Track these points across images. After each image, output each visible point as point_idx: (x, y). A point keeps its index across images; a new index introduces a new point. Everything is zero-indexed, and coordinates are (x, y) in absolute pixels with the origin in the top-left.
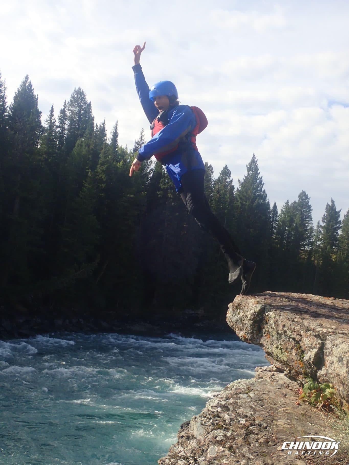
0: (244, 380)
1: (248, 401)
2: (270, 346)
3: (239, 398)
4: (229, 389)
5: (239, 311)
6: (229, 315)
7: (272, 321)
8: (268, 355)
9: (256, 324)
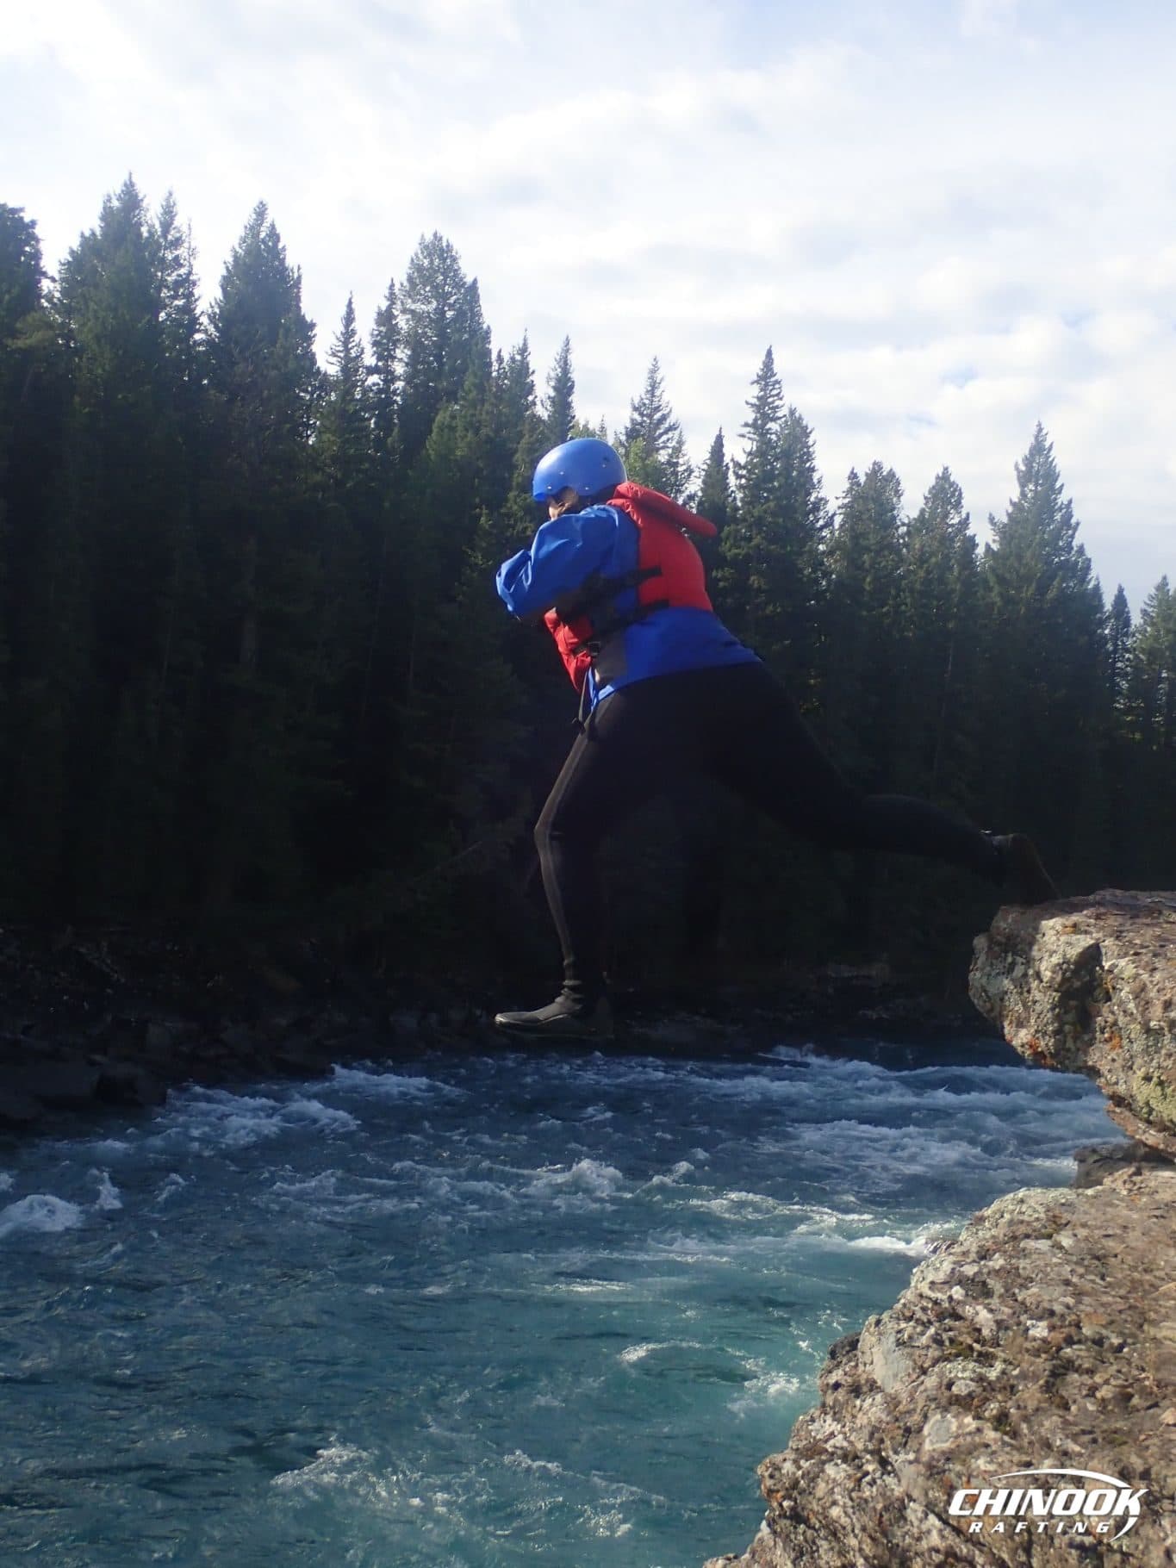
0: (1039, 1190)
1: (1055, 1260)
2: (1122, 1075)
3: (1024, 1254)
4: (986, 1224)
5: (1010, 959)
6: (978, 974)
7: (1127, 989)
8: (1118, 1105)
9: (1073, 1003)
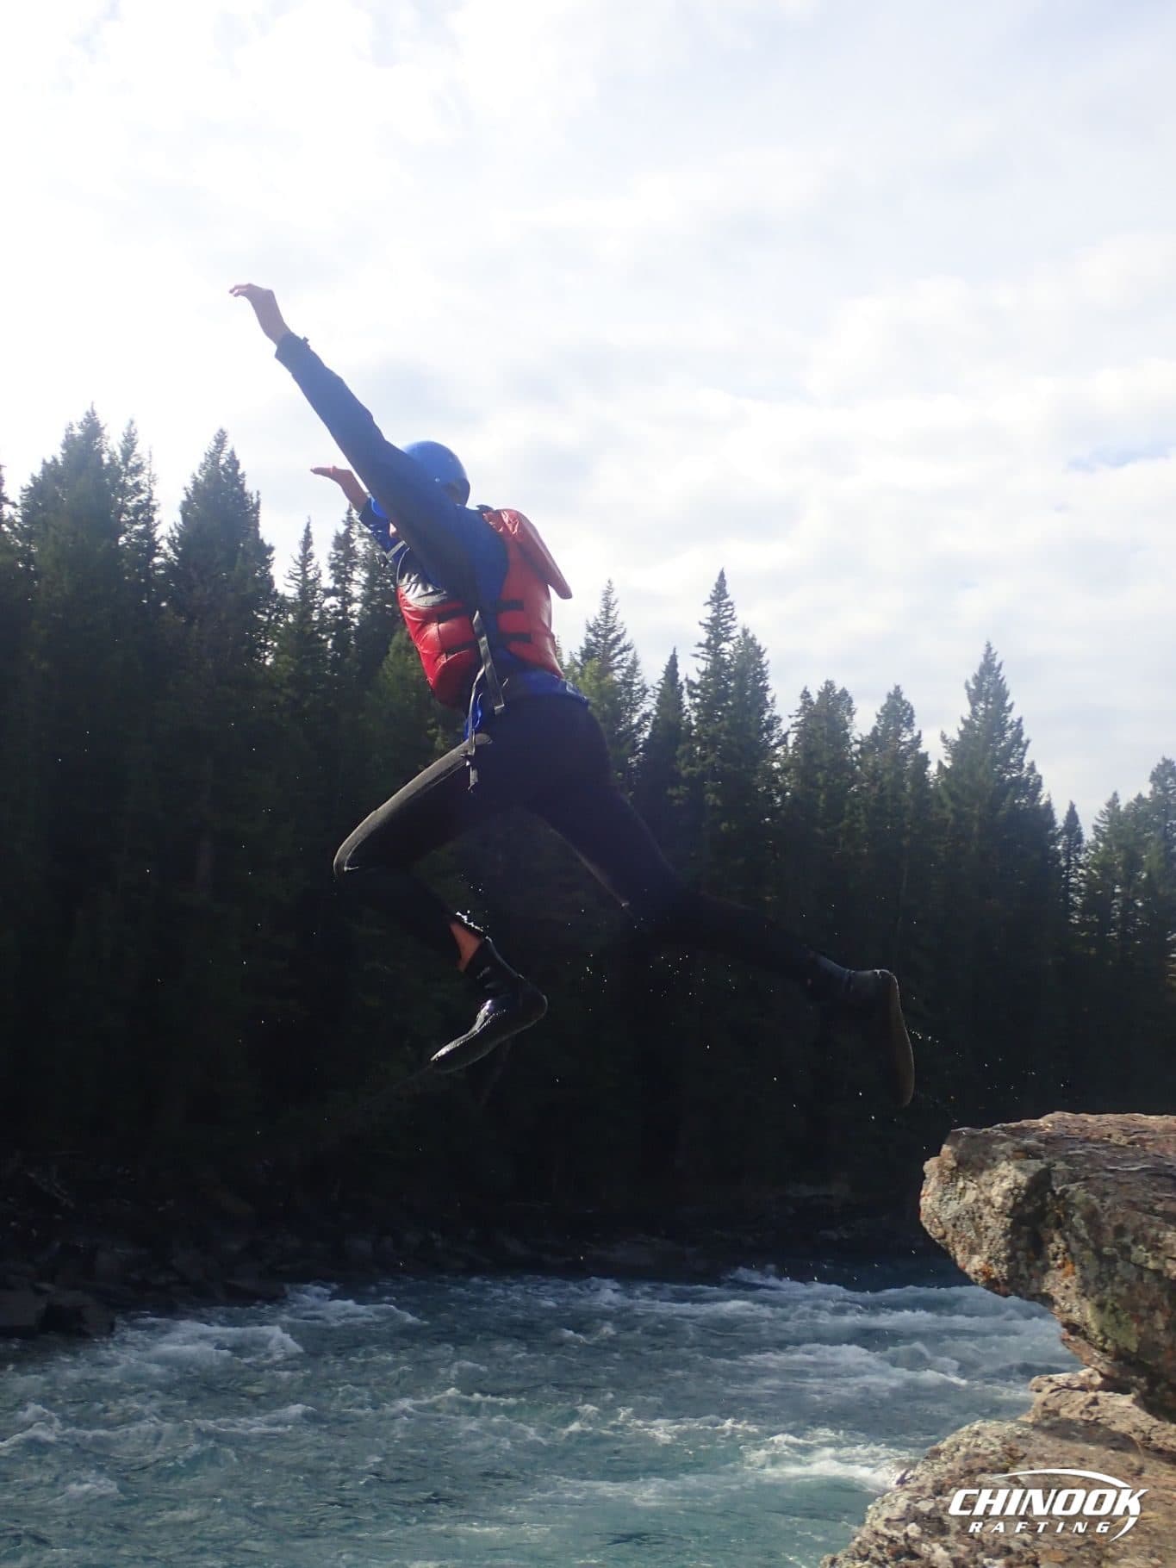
0: (995, 1422)
2: (1076, 1303)
4: (943, 1458)
5: (961, 1184)
6: (930, 1200)
7: (1078, 1215)
8: (1072, 1333)
9: (1024, 1228)
